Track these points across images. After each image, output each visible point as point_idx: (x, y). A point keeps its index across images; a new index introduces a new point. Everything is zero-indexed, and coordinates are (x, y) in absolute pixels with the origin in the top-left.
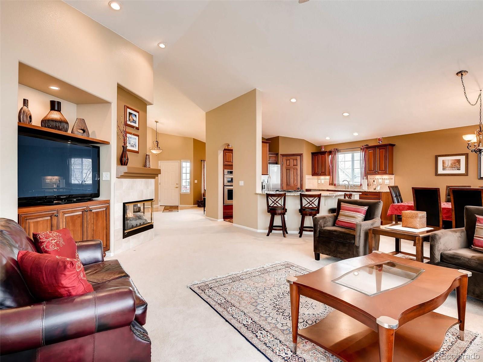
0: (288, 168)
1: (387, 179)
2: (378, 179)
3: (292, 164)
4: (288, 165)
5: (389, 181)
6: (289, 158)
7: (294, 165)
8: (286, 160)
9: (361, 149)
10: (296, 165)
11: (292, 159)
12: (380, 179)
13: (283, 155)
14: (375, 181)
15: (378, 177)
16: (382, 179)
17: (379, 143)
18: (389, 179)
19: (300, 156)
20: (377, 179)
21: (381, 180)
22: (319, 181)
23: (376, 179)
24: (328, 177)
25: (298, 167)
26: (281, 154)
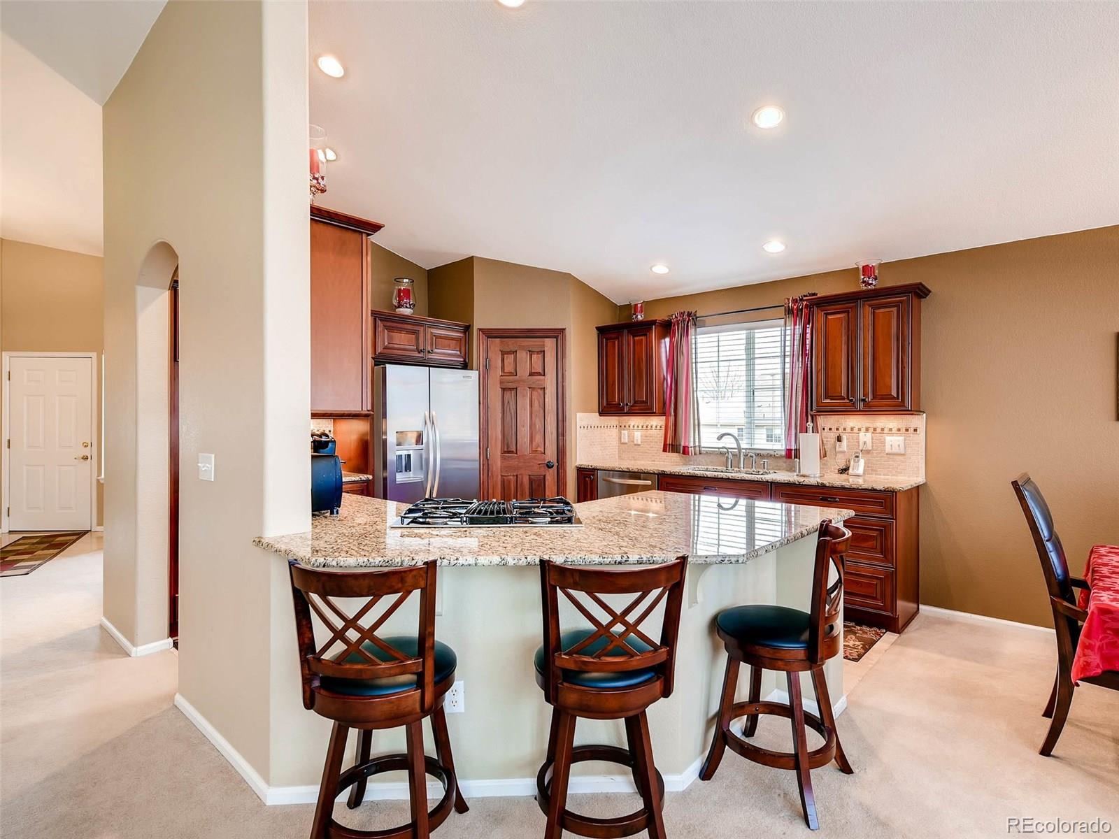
0: (511, 385)
1: (894, 430)
2: (856, 430)
3: (523, 372)
4: (511, 374)
5: (903, 438)
6: (511, 344)
7: (531, 374)
8: (503, 353)
9: (789, 311)
10: (539, 374)
11: (522, 348)
12: (863, 429)
13: (490, 334)
14: (844, 437)
15: (852, 422)
16: (871, 430)
17: (867, 284)
18: (903, 430)
19: (557, 337)
20: (852, 429)
21: (869, 435)
22: (625, 432)
23: (848, 430)
24: (657, 422)
25: (550, 382)
26: (480, 329)
